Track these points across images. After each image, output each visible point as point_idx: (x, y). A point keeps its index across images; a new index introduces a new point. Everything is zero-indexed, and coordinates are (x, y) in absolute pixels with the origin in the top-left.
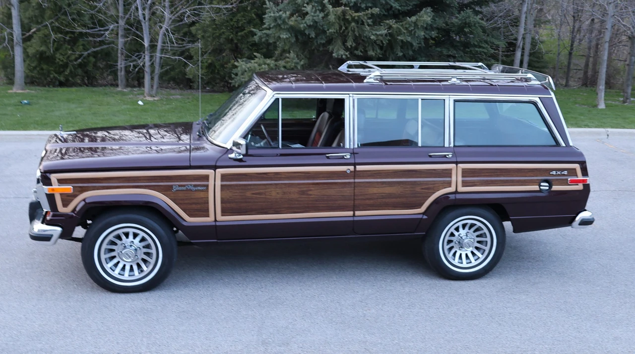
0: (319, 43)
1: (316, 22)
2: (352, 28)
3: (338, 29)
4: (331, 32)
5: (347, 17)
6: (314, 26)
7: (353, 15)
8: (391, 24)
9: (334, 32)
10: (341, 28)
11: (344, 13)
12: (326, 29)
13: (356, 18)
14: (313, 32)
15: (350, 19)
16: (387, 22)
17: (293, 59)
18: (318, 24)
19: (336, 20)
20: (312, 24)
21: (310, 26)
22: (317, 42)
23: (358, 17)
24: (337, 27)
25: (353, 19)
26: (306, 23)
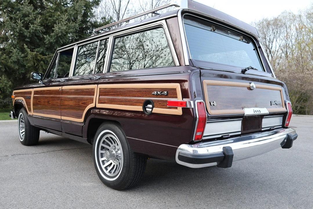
0: (20, 73)
1: (18, 60)
2: (41, 64)
3: (33, 64)
4: (29, 66)
5: (39, 58)
6: (17, 62)
7: (42, 57)
8: (64, 64)
9: (30, 66)
10: (34, 64)
11: (36, 55)
12: (25, 64)
13: (44, 59)
14: (17, 66)
15: (40, 59)
16: (62, 63)
17: (4, 80)
18: (20, 61)
19: (32, 59)
20: (16, 60)
21: (14, 62)
22: (19, 72)
23: (45, 58)
24: (32, 63)
25: (42, 60)
26: (12, 60)
